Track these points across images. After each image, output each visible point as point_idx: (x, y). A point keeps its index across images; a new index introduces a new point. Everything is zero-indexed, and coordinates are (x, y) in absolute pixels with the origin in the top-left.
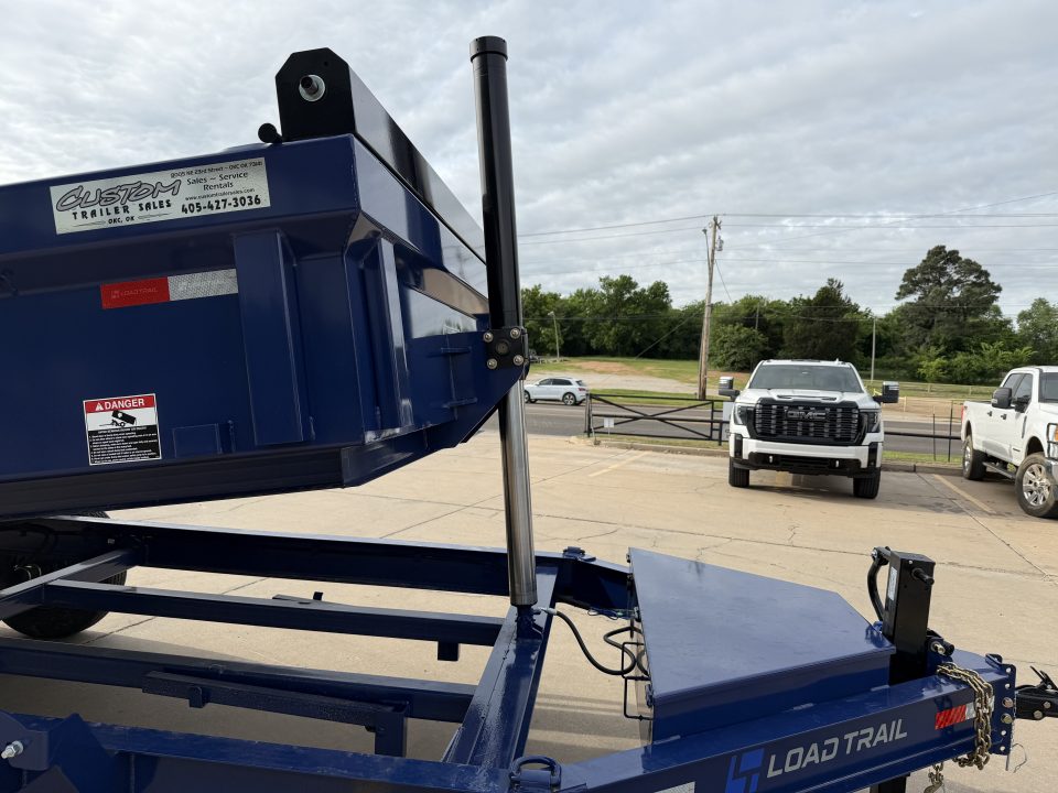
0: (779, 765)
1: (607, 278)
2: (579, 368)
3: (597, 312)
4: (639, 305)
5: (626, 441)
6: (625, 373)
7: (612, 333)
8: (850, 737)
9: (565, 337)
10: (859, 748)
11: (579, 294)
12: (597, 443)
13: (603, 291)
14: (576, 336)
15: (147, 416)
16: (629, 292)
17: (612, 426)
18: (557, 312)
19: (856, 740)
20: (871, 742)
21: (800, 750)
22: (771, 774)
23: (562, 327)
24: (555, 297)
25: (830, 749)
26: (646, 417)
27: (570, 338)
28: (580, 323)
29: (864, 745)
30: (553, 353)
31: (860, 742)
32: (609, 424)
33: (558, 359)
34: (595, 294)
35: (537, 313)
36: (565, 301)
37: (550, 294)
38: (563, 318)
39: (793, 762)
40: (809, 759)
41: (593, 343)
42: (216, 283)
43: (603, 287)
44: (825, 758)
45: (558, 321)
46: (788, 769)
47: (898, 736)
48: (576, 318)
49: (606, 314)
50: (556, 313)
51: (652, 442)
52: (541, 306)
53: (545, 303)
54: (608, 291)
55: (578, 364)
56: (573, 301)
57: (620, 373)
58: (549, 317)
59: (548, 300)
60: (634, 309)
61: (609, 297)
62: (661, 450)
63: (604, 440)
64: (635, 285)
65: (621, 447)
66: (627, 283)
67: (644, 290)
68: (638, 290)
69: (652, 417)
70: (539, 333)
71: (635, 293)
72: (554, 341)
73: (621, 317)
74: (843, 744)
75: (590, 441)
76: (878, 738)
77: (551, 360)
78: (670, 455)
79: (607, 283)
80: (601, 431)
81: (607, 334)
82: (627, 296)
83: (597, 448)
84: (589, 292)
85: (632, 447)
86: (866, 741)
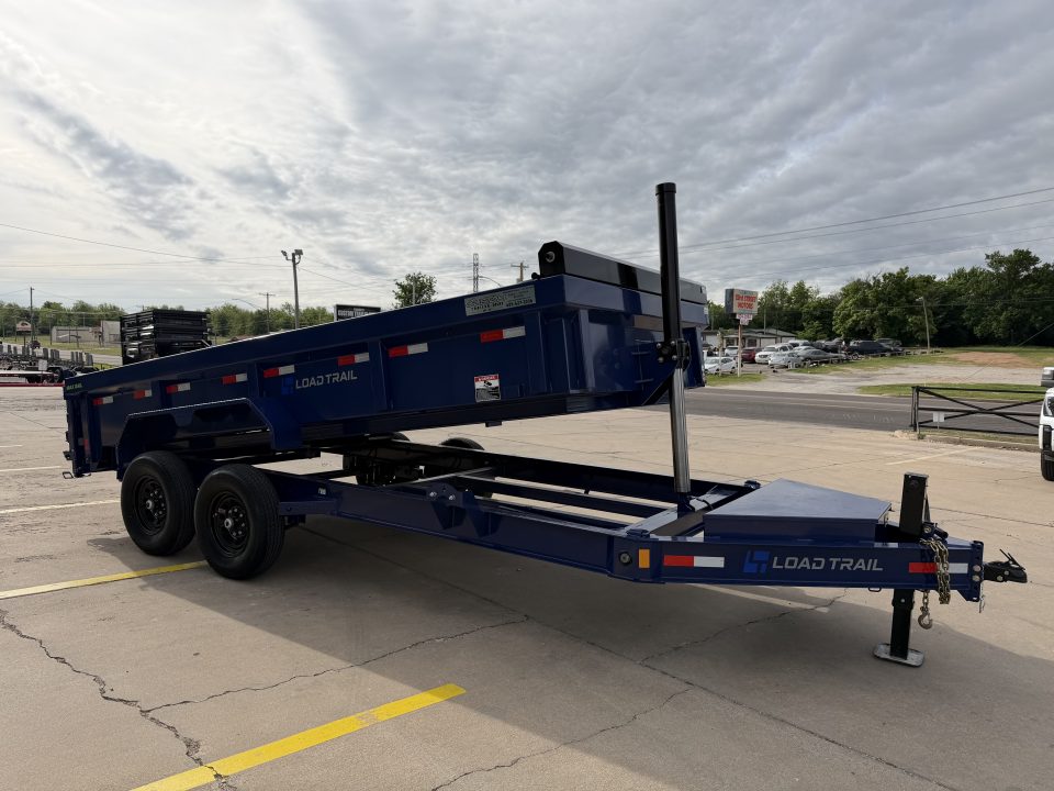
0: (781, 562)
1: (997, 254)
2: (955, 359)
3: (983, 295)
4: (1040, 284)
5: (957, 435)
6: (1016, 365)
7: (1002, 318)
8: (834, 560)
9: (939, 325)
10: (842, 568)
11: (960, 274)
12: (921, 437)
13: (991, 270)
14: (953, 323)
15: (495, 383)
16: (1027, 269)
17: (942, 420)
18: (929, 297)
19: (838, 564)
20: (852, 567)
21: (796, 559)
22: (775, 566)
23: (935, 314)
24: (928, 280)
25: (819, 563)
26: (982, 411)
27: (947, 326)
28: (960, 308)
29: (845, 568)
30: (923, 344)
31: (843, 565)
32: (938, 418)
33: (928, 350)
34: (981, 273)
35: (904, 299)
36: (941, 284)
37: (921, 277)
38: (936, 304)
39: (791, 563)
40: (802, 565)
41: (977, 331)
42: (518, 332)
43: (991, 265)
44: (814, 567)
45: (928, 308)
46: (787, 566)
47: (874, 569)
48: (953, 303)
49: (994, 297)
50: (926, 298)
51: (987, 438)
52: (908, 290)
53: (914, 288)
54: (997, 269)
55: (953, 356)
56: (951, 283)
57: (1007, 365)
58: (919, 304)
59: (917, 284)
60: (1033, 288)
61: (999, 277)
62: (992, 446)
63: (928, 434)
64: (1036, 260)
65: (948, 441)
66: (1024, 258)
67: (1048, 266)
68: (1039, 265)
69: (990, 412)
70: (905, 322)
71: (1035, 269)
72: (924, 330)
73: (1016, 299)
74: (829, 564)
75: (913, 435)
76: (857, 566)
77: (919, 352)
78: (1005, 451)
79: (996, 260)
80: (927, 425)
81: (995, 319)
82: (1025, 273)
83: (921, 442)
84: (973, 271)
85: (961, 442)
86: (848, 566)
